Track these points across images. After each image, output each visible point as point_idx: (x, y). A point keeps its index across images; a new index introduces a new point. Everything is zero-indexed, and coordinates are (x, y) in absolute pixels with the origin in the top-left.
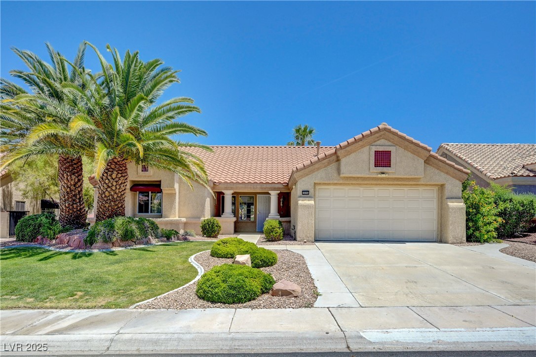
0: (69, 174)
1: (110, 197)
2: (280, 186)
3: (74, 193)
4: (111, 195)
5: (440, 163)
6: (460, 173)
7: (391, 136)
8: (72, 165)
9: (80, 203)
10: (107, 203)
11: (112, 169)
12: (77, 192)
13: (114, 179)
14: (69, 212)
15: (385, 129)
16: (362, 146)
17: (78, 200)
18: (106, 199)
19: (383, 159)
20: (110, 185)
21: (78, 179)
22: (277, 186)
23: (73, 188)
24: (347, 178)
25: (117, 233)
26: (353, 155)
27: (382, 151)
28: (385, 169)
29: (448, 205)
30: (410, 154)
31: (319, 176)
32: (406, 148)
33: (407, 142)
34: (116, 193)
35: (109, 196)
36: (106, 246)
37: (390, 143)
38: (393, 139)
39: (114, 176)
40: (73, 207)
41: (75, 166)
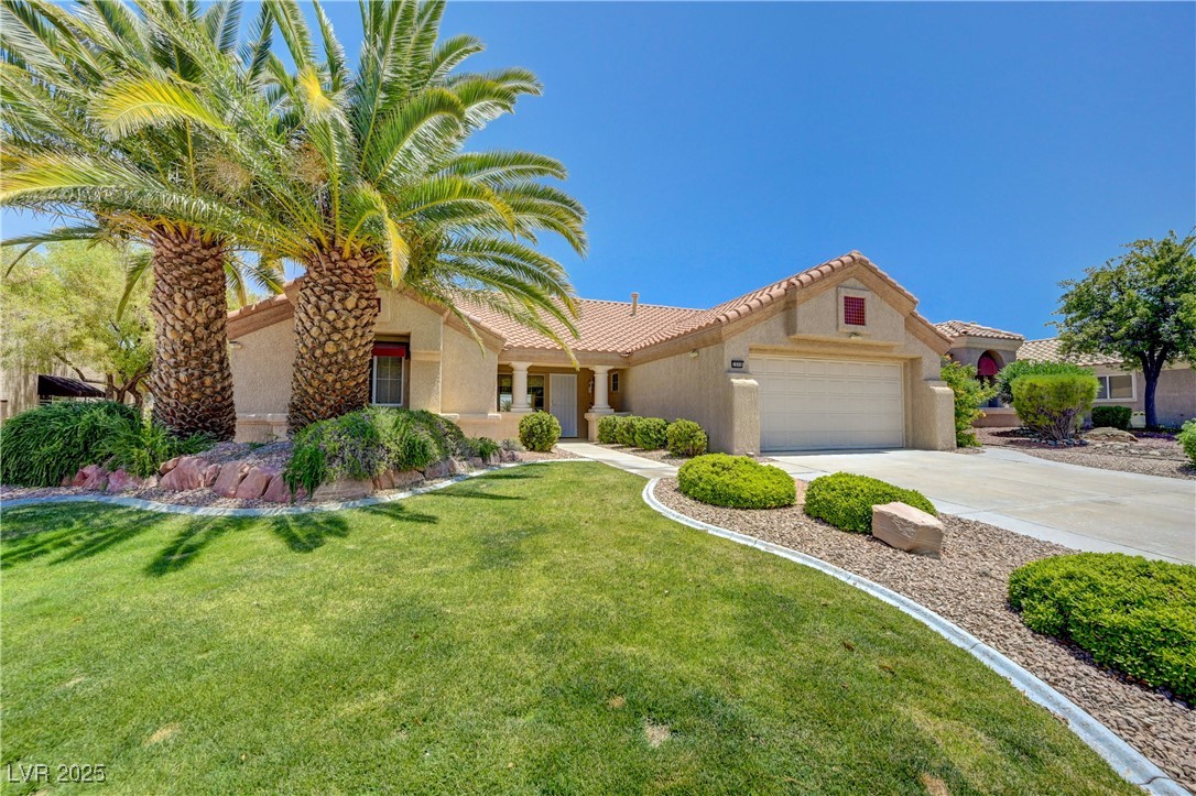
0: (189, 294)
1: (340, 357)
2: (616, 358)
3: (204, 347)
4: (342, 351)
6: (941, 341)
7: (868, 273)
8: (200, 274)
9: (223, 374)
10: (329, 372)
11: (346, 284)
12: (214, 343)
13: (350, 312)
14: (189, 395)
15: (862, 262)
16: (827, 288)
17: (216, 367)
18: (326, 361)
19: (855, 312)
20: (340, 325)
21: (217, 311)
22: (609, 357)
23: (201, 332)
24: (800, 341)
25: (389, 451)
26: (814, 302)
27: (853, 299)
28: (858, 328)
29: (932, 391)
30: (888, 307)
31: (758, 333)
32: (884, 296)
34: (352, 347)
35: (335, 354)
36: (358, 489)
37: (862, 286)
38: (869, 279)
39: (350, 303)
40: (203, 383)
41: (208, 275)
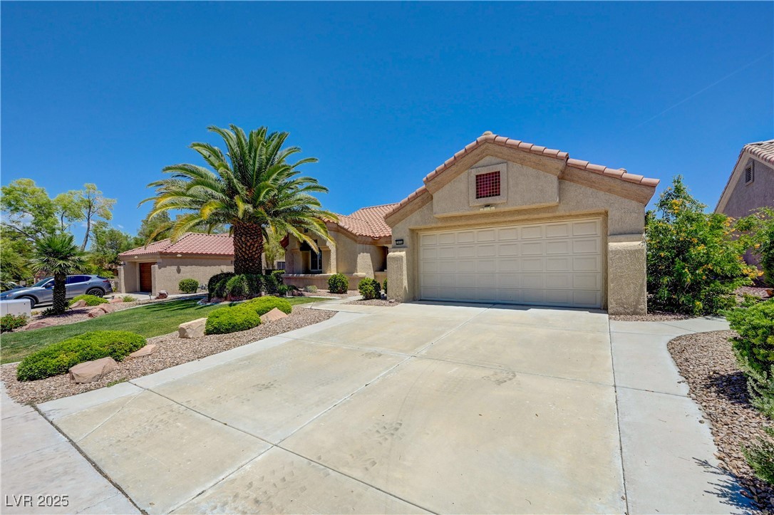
5: (593, 175)
6: (635, 187)
7: (497, 148)
15: (486, 141)
16: (458, 173)
19: (488, 185)
24: (439, 220)
26: (447, 187)
27: (486, 175)
28: (491, 200)
30: (532, 171)
32: (523, 162)
33: (522, 153)
34: (246, 253)
37: (498, 160)
38: (501, 153)
